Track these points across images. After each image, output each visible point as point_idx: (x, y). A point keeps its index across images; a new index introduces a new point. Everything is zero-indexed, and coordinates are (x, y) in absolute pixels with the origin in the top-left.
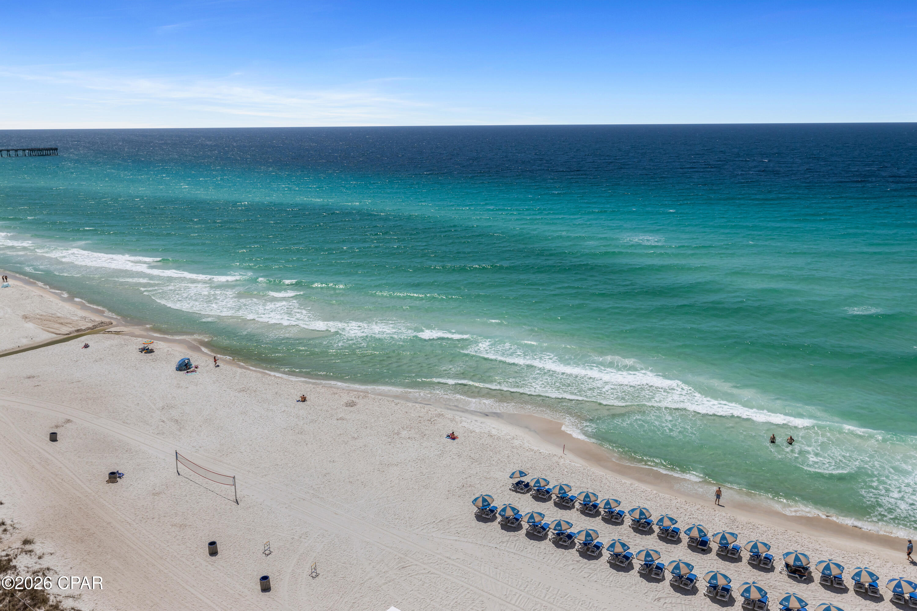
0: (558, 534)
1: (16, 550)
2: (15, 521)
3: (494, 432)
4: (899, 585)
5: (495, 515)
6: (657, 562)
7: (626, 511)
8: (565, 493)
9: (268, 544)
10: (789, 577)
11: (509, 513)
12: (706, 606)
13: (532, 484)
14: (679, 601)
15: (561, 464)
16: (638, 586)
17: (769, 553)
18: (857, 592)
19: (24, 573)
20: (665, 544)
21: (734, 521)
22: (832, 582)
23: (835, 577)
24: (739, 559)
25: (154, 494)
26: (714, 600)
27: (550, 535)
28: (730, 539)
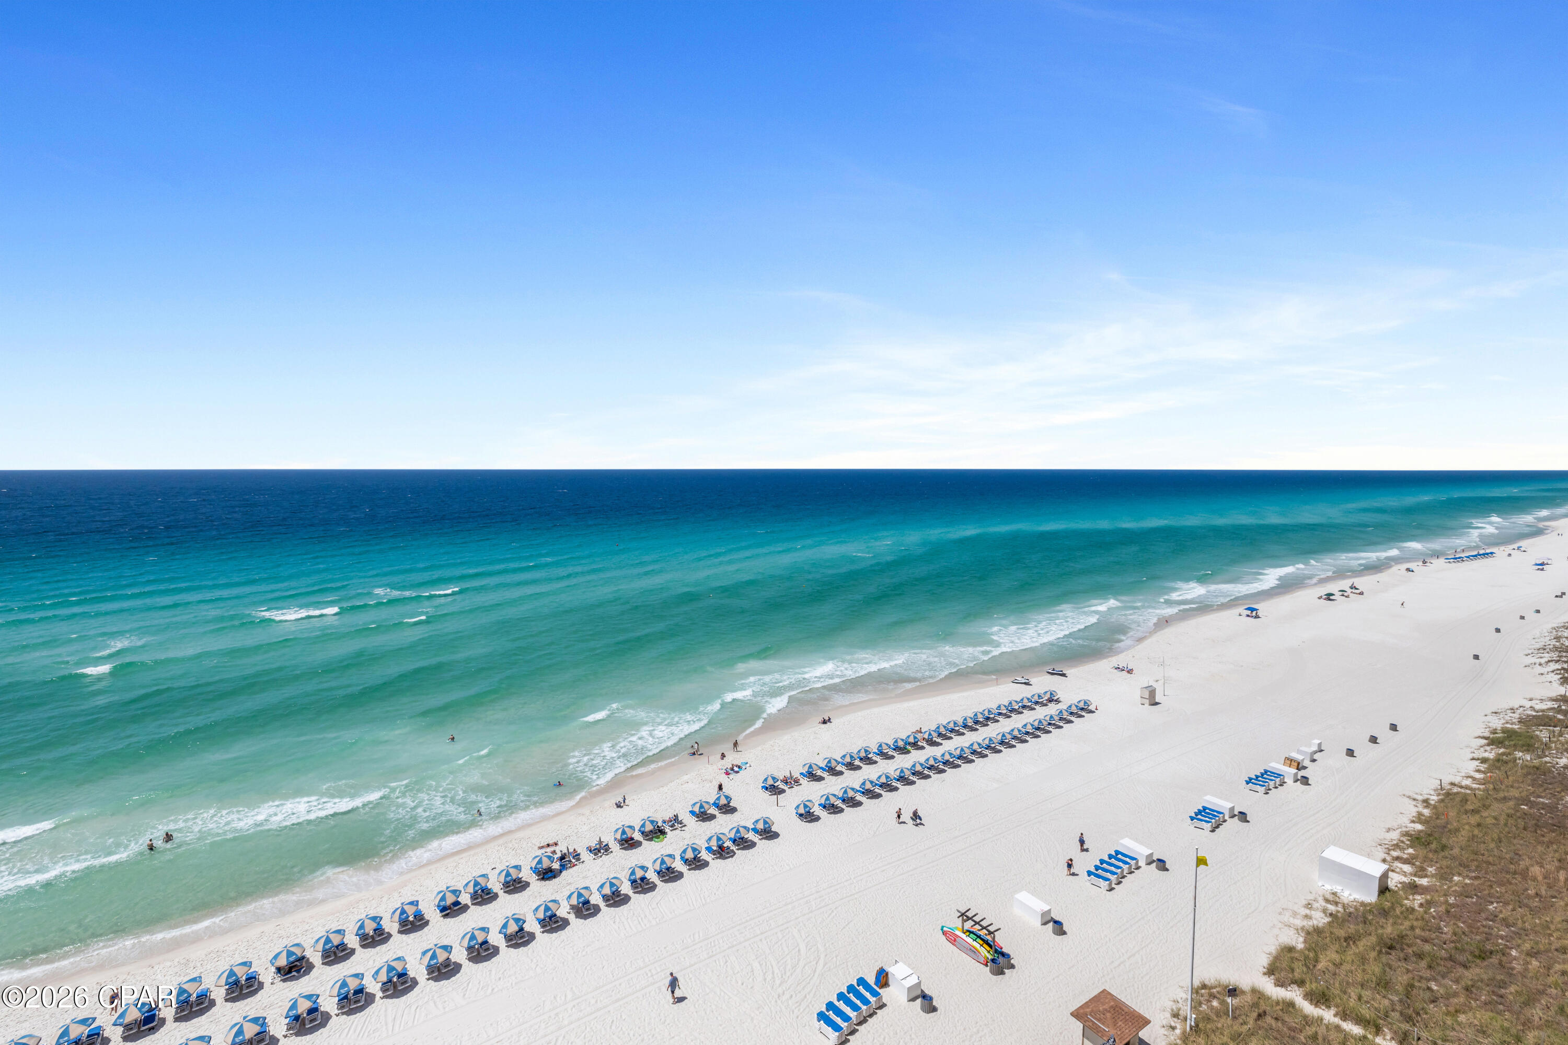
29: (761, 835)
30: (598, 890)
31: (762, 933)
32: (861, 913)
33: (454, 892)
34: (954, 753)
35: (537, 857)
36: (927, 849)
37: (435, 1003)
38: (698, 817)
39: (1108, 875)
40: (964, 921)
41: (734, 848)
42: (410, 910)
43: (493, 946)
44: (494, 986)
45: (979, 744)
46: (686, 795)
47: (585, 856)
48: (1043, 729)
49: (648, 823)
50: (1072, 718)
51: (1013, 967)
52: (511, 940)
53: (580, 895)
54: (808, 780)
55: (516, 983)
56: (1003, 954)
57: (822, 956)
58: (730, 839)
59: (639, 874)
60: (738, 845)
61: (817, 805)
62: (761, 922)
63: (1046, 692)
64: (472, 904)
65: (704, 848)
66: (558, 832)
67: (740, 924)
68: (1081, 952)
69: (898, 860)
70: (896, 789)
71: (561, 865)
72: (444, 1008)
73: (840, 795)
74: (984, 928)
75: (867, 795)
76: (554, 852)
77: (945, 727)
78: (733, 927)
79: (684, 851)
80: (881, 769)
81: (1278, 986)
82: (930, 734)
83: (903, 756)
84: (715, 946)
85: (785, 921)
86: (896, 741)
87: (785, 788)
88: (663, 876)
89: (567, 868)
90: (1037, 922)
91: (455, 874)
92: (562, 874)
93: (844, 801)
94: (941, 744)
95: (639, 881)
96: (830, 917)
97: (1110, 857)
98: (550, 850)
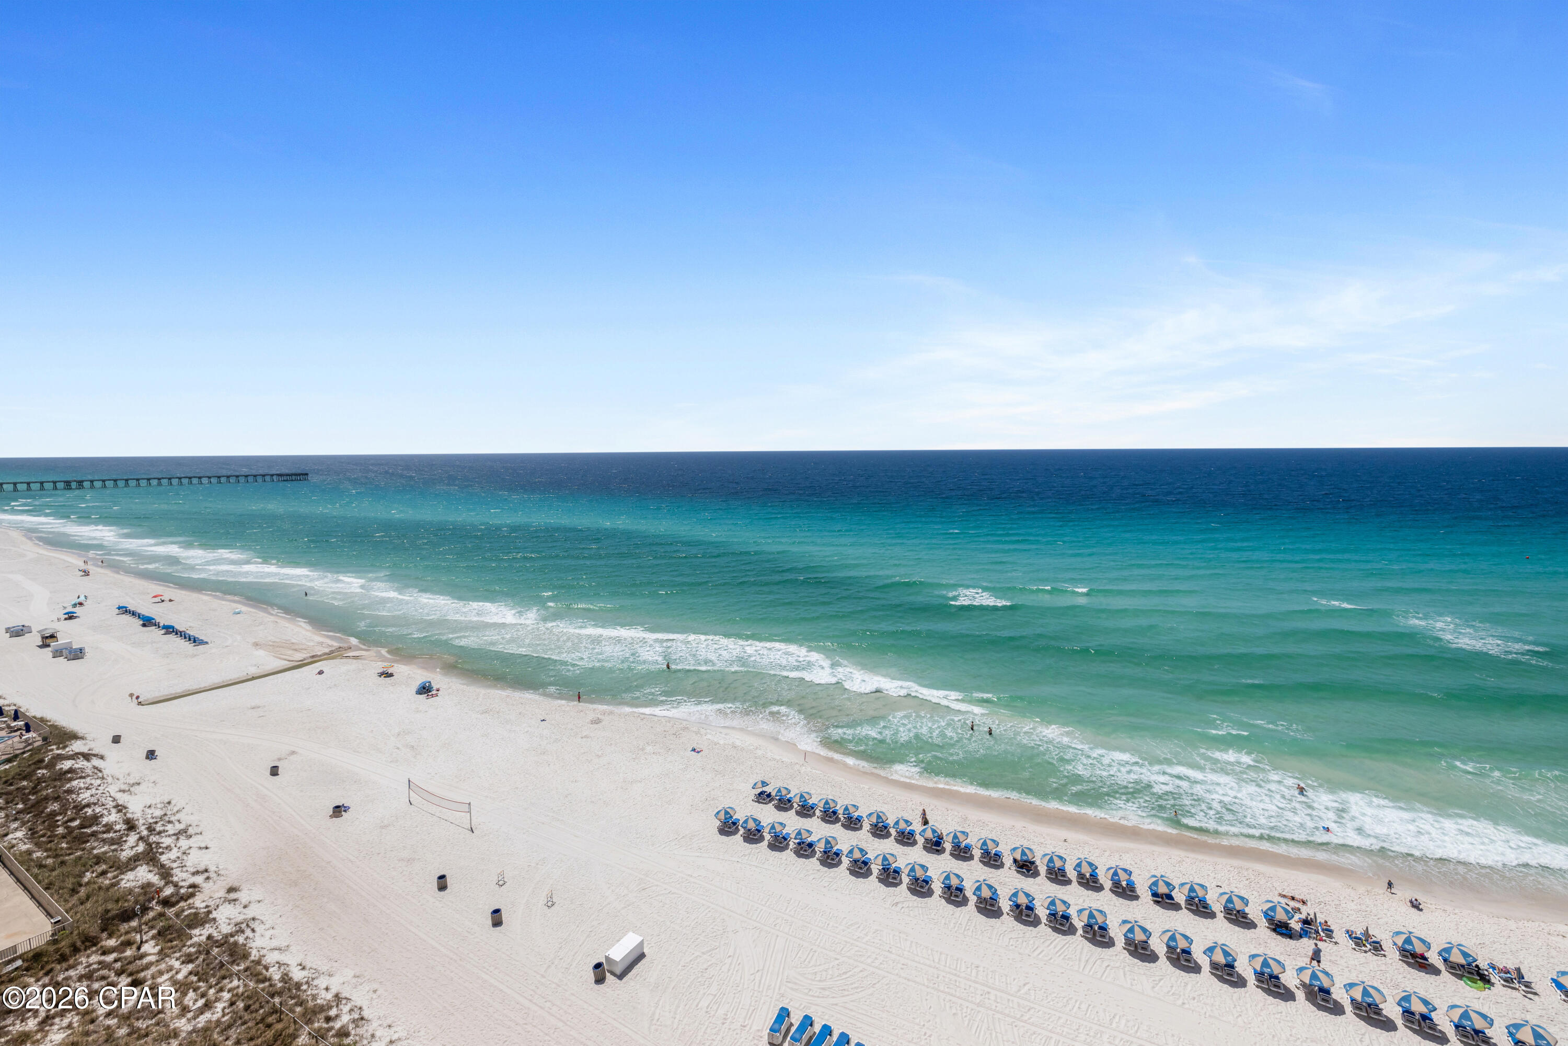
0: (799, 844)
1: (218, 900)
2: (221, 867)
3: (738, 743)
4: (1115, 874)
5: (737, 827)
6: (894, 865)
7: (864, 816)
8: (805, 801)
9: (502, 874)
10: (1018, 872)
11: (751, 825)
12: (942, 907)
13: (773, 794)
14: (915, 904)
15: (802, 772)
16: (876, 892)
17: (997, 849)
18: (1080, 883)
19: (225, 925)
20: (901, 846)
21: (966, 819)
22: (1056, 874)
23: (1059, 869)
24: (971, 858)
25: (382, 827)
26: (949, 901)
27: (792, 845)
28: (961, 837)
30: (1345, 986)
33: (1168, 884)
35: (1272, 902)
37: (1125, 974)
42: (1123, 877)
43: (1196, 963)
44: (1186, 1001)
46: (1555, 953)
47: (1342, 938)
49: (1457, 951)
52: (1217, 969)
53: (1317, 977)
55: (1210, 1016)
59: (1419, 1007)
64: (1185, 908)
66: (1311, 891)
71: (1302, 929)
72: (1132, 985)
76: (1298, 910)
79: (1518, 1027)
91: (1176, 869)
92: (1302, 940)
98: (1293, 904)
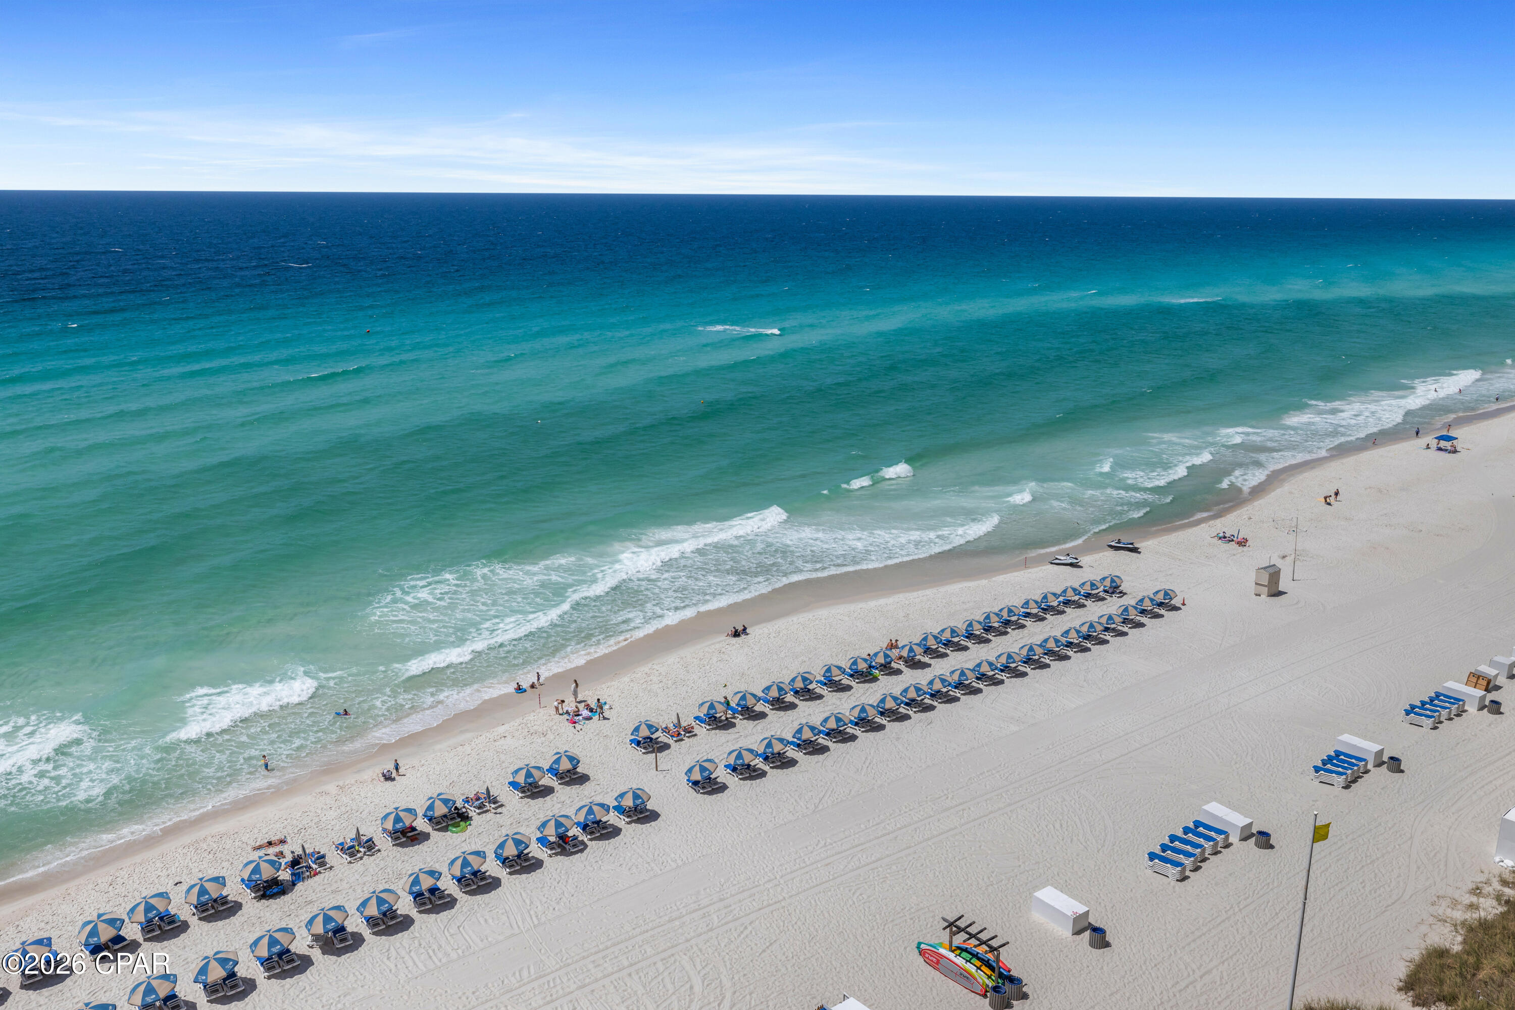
29: (629, 817)
30: (358, 909)
31: (631, 965)
32: (790, 928)
33: (112, 922)
34: (950, 679)
35: (251, 862)
36: (900, 829)
38: (523, 792)
39: (1181, 858)
40: (953, 934)
41: (584, 838)
42: (38, 953)
43: (187, 1002)
45: (990, 664)
46: (503, 757)
47: (334, 858)
48: (1096, 638)
49: (438, 803)
50: (1144, 620)
51: (1025, 996)
52: (216, 991)
53: (327, 919)
54: (708, 727)
56: (1012, 980)
57: (728, 995)
58: (578, 824)
59: (427, 883)
60: (592, 833)
61: (721, 766)
62: (630, 948)
63: (1104, 579)
64: (145, 940)
65: (534, 839)
66: (286, 823)
67: (596, 953)
68: (1131, 970)
69: (853, 847)
70: (853, 738)
71: (293, 874)
73: (761, 750)
74: (982, 943)
75: (805, 749)
76: (281, 854)
77: (935, 638)
78: (584, 958)
79: (502, 846)
80: (829, 708)
81: (1418, 1005)
82: (911, 650)
83: (867, 685)
84: (555, 986)
85: (669, 944)
86: (855, 663)
87: (671, 741)
88: (468, 885)
89: (303, 879)
90: (1065, 932)
91: (111, 894)
92: (296, 887)
93: (766, 759)
94: (929, 665)
95: (427, 894)
96: (742, 936)
97: (1186, 830)
98: (272, 850)
